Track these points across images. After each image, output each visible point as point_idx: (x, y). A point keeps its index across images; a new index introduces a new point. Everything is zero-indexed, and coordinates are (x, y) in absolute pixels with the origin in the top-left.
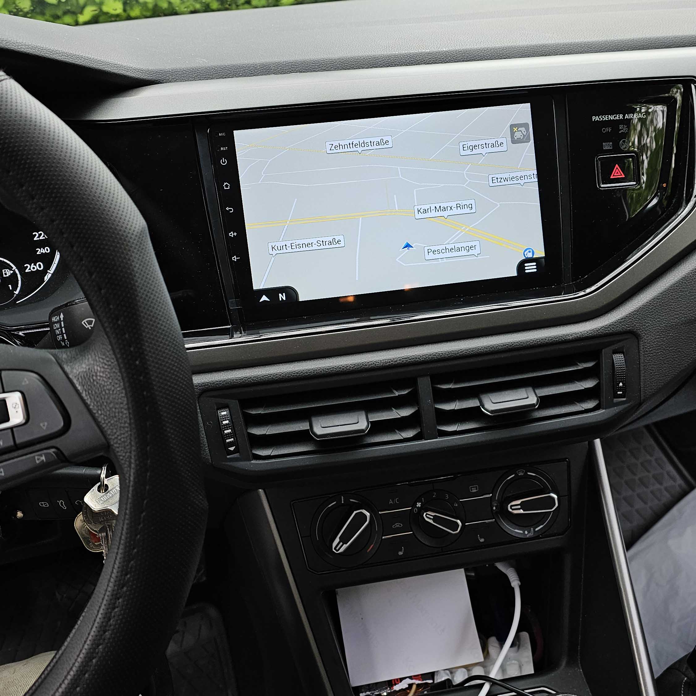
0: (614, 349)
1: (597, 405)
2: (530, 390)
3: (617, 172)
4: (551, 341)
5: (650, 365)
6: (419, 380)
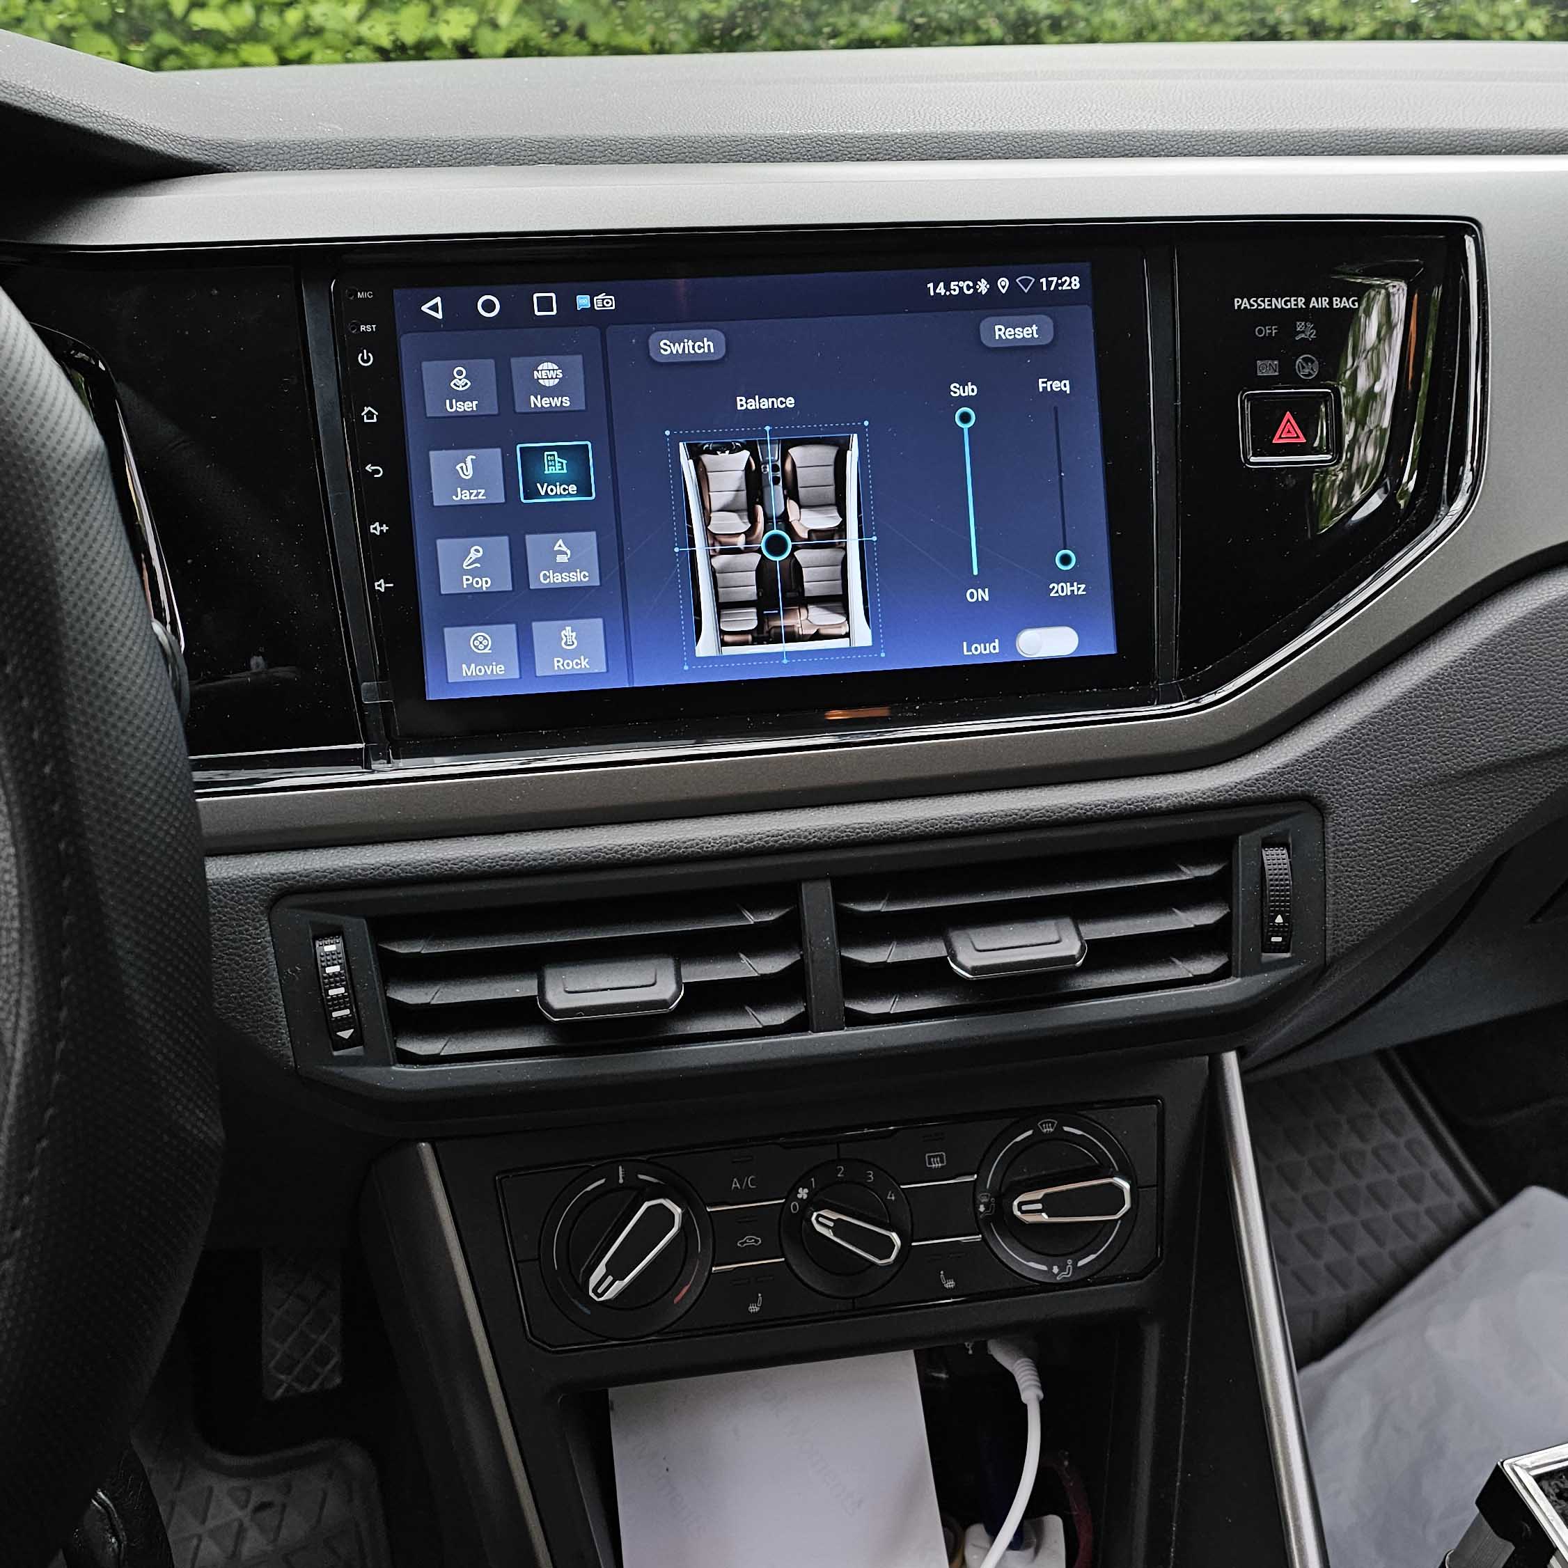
0: (1265, 835)
1: (1224, 965)
2: (1067, 923)
3: (1289, 430)
4: (1117, 811)
5: (1349, 877)
6: (805, 889)
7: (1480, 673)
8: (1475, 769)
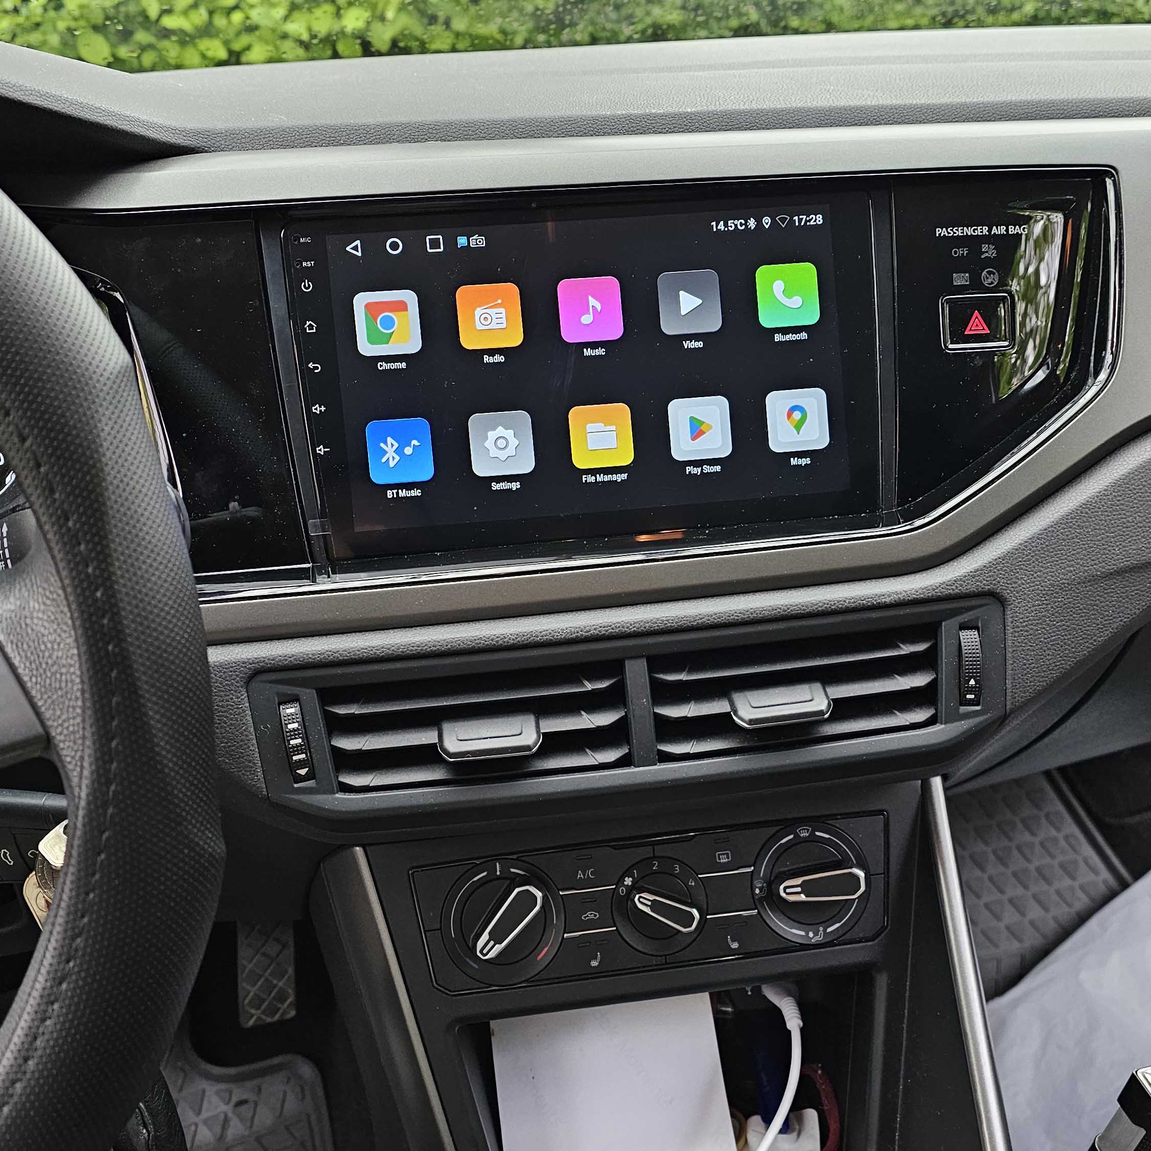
0: (962, 621)
1: (930, 717)
2: (817, 686)
3: (976, 324)
4: (853, 605)
5: (1023, 650)
6: (628, 664)
7: (1119, 501)
8: (1115, 571)
